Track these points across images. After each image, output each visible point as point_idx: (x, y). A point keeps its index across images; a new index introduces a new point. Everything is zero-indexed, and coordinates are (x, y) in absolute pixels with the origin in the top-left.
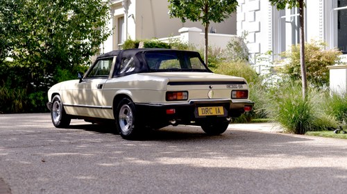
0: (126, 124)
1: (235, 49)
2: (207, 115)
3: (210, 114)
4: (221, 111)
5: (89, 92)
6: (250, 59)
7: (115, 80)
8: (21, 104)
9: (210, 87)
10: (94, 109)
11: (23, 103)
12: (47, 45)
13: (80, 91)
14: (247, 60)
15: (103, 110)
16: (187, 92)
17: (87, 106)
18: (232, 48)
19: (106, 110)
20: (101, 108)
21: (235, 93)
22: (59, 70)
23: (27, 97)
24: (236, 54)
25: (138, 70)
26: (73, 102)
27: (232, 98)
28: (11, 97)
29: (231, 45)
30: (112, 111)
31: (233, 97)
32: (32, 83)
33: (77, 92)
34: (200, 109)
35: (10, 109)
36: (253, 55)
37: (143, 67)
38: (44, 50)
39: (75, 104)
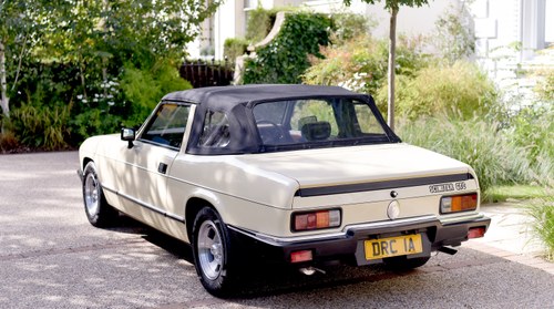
0: (212, 258)
1: (451, 29)
2: (385, 256)
3: (391, 255)
4: (417, 245)
5: (144, 174)
6: (477, 47)
7: (191, 159)
8: (60, 134)
9: (393, 195)
10: (153, 213)
11: (64, 133)
12: (107, 24)
13: (129, 167)
14: (473, 49)
15: (167, 219)
16: (340, 210)
17: (139, 201)
18: (446, 28)
19: (173, 221)
20: (165, 215)
21: (447, 202)
22: (129, 71)
23: (71, 122)
24: (452, 38)
25: (235, 146)
26: (117, 186)
27: (441, 213)
28: (43, 122)
29: (443, 22)
30: (184, 226)
31: (444, 210)
32: (80, 97)
33: (123, 166)
34: (368, 245)
35: (42, 143)
36: (483, 42)
37: (248, 138)
38: (101, 34)
39: (122, 192)
